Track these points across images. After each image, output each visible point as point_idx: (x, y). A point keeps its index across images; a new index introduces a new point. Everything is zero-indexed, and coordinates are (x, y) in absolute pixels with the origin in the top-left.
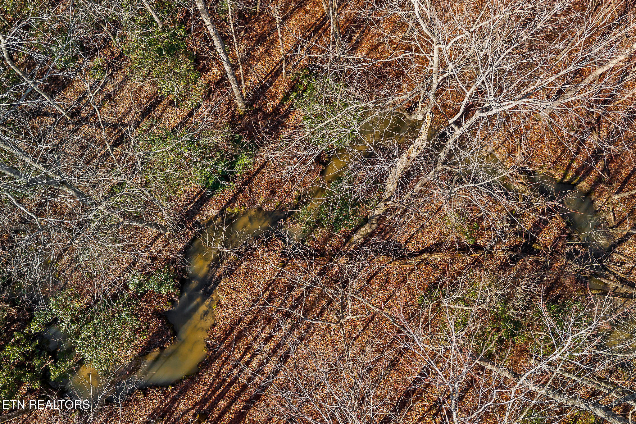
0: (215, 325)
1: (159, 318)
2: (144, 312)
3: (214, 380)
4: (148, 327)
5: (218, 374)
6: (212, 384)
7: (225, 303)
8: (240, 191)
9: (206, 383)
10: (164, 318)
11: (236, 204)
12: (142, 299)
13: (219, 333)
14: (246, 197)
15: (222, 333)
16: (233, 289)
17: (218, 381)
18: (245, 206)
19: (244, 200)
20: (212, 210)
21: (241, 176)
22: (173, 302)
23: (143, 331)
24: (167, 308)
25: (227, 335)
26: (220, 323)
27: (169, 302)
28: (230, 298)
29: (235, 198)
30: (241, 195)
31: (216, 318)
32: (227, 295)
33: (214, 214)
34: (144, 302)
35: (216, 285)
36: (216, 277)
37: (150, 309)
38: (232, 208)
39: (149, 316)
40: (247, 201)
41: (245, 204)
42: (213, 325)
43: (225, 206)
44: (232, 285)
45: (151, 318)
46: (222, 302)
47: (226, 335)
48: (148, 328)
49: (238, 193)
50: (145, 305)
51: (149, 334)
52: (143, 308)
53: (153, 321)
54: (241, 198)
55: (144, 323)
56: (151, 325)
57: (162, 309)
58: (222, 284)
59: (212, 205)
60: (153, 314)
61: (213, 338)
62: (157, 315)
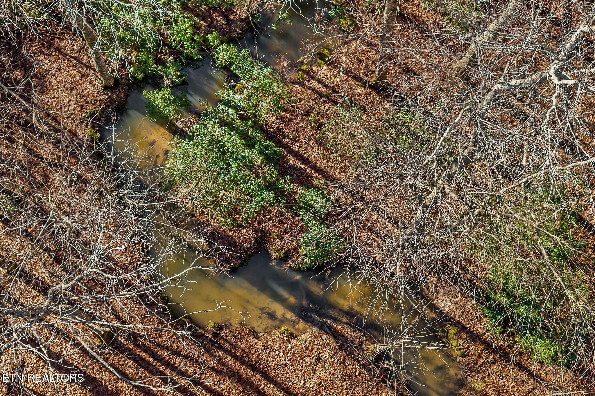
0: (255, 334)
1: (256, 242)
2: (264, 216)
3: (167, 349)
4: (241, 226)
5: (177, 352)
6: (159, 345)
7: (294, 347)
8: (488, 346)
9: (160, 336)
10: (257, 248)
11: (464, 342)
12: (284, 210)
13: (244, 344)
14: (479, 356)
15: (243, 351)
16: (319, 359)
17: (166, 354)
18: (463, 356)
19: (473, 354)
20: (449, 301)
21: (516, 342)
22: (284, 259)
23: (234, 220)
24: (274, 252)
25: (241, 360)
26: (259, 344)
27: (285, 253)
28: (304, 354)
29: (475, 338)
30: (481, 348)
31: (266, 335)
32: (307, 348)
33: (441, 305)
34: (281, 214)
35: (322, 327)
36: (334, 324)
37: (269, 226)
38: (456, 335)
39: (258, 224)
40: (473, 358)
41: (466, 356)
42: (254, 331)
43: (458, 322)
44: (324, 355)
45: (254, 228)
46: (294, 342)
47: (242, 357)
48: (239, 226)
49: (484, 342)
50: (275, 216)
51: (230, 230)
52: (270, 212)
53: (251, 234)
54: (477, 348)
55: (247, 220)
56: (244, 231)
57: (271, 244)
58: (324, 336)
59: (457, 299)
60: (262, 231)
61: (234, 336)
62: (261, 237)
